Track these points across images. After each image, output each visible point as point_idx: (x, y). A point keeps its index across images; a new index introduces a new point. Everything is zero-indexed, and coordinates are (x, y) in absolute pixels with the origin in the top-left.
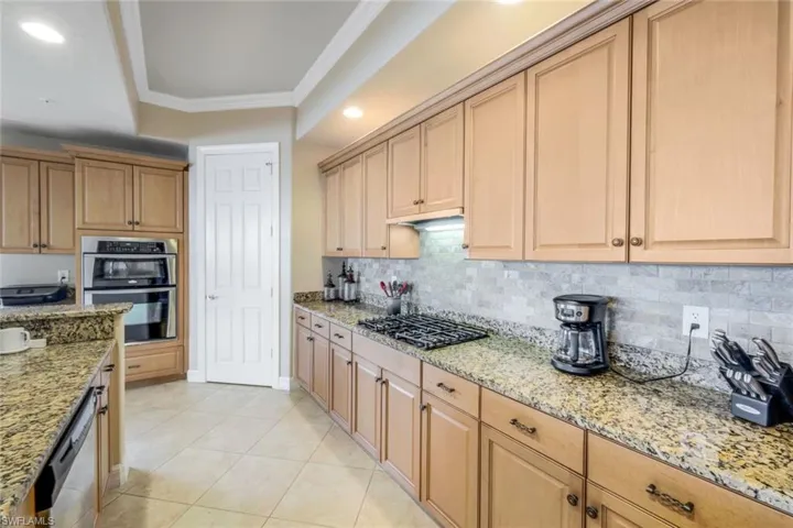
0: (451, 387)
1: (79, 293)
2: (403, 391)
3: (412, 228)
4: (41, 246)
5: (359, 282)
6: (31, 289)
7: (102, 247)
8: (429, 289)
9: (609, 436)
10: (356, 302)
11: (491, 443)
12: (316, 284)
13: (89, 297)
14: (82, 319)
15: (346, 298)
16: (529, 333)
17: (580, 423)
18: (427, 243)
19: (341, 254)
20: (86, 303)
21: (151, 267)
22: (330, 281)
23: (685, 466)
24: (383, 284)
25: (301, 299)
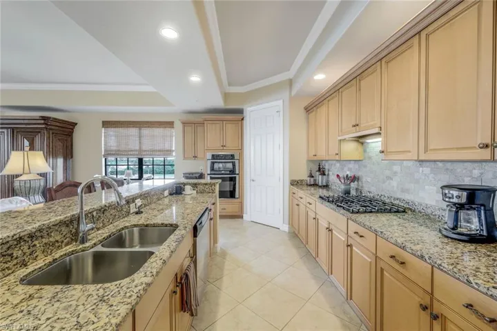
0: (361, 234)
1: (206, 175)
2: (340, 236)
3: (358, 141)
4: (195, 157)
5: (328, 175)
6: (193, 174)
7: (214, 157)
8: (369, 180)
9: (444, 269)
10: (326, 187)
11: (382, 270)
12: (303, 175)
13: (209, 177)
14: (206, 184)
15: (320, 184)
16: (437, 213)
17: (428, 260)
18: (368, 150)
19: (315, 158)
20: (207, 180)
21: (230, 166)
22: (311, 174)
23: (490, 293)
24: (338, 176)
25: (295, 183)
